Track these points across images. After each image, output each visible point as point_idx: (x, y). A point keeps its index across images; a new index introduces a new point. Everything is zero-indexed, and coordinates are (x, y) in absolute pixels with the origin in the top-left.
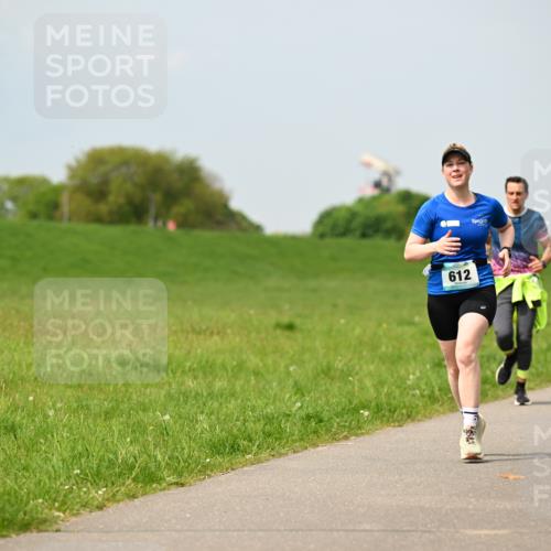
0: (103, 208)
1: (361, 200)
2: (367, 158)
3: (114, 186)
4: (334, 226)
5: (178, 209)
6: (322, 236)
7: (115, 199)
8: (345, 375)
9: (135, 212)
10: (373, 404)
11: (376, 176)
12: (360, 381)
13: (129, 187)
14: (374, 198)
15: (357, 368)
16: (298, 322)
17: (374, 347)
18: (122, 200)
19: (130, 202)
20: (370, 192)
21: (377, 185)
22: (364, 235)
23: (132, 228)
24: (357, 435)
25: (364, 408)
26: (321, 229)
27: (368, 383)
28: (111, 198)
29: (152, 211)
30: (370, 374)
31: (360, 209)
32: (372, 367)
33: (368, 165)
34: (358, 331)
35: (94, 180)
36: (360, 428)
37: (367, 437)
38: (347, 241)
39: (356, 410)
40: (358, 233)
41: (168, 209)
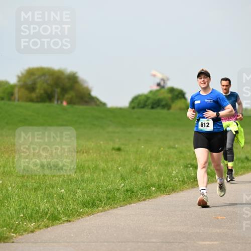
0: (34, 95)
1: (151, 92)
2: (154, 72)
3: (38, 86)
4: (139, 104)
5: (67, 96)
6: (133, 108)
7: (39, 91)
8: (144, 171)
9: (48, 97)
10: (157, 185)
11: (158, 81)
12: (151, 174)
13: (45, 85)
14: (157, 91)
15: (149, 168)
16: (122, 147)
17: (157, 159)
18: (42, 92)
19: (46, 92)
20: (155, 88)
21: (159, 85)
22: (152, 108)
23: (47, 104)
24: (149, 199)
25: (152, 186)
26: (133, 105)
27: (154, 175)
28: (37, 91)
29: (56, 97)
30: (155, 171)
31: (150, 95)
32: (156, 168)
33: (154, 76)
34: (150, 151)
35: (29, 82)
36: (151, 195)
37: (154, 200)
38: (145, 110)
39: (149, 187)
40: (150, 107)
41: (63, 96)
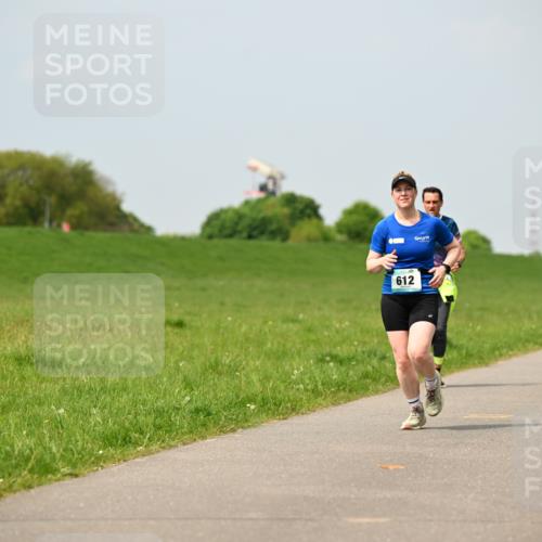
1: (247, 203)
2: (253, 162)
3: (10, 189)
4: (222, 227)
5: (70, 212)
6: (210, 237)
7: (12, 201)
8: (233, 370)
9: (30, 214)
10: (259, 398)
11: (262, 180)
12: (247, 376)
13: (25, 190)
14: (259, 201)
15: (244, 363)
16: (187, 319)
17: (261, 344)
18: (18, 203)
19: (26, 204)
20: (256, 195)
21: (263, 188)
22: (250, 237)
23: (29, 229)
24: (244, 428)
25: (250, 401)
26: (209, 230)
27: (254, 377)
28: (8, 201)
29: (47, 214)
30: (256, 369)
31: (246, 211)
32: (258, 363)
33: (254, 169)
34: (244, 328)
36: (247, 421)
37: (253, 430)
38: (234, 242)
39: (243, 404)
40: (245, 234)
41: (63, 211)
